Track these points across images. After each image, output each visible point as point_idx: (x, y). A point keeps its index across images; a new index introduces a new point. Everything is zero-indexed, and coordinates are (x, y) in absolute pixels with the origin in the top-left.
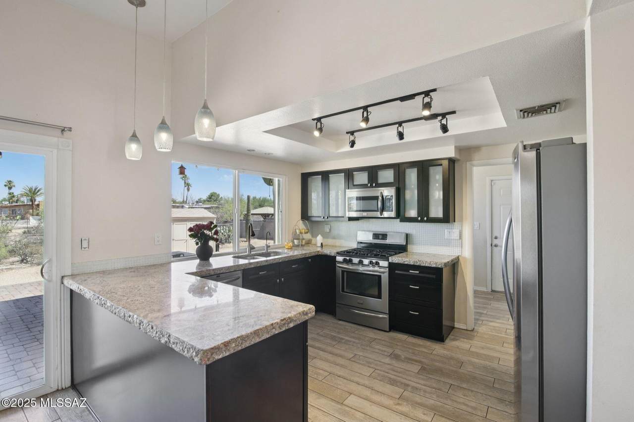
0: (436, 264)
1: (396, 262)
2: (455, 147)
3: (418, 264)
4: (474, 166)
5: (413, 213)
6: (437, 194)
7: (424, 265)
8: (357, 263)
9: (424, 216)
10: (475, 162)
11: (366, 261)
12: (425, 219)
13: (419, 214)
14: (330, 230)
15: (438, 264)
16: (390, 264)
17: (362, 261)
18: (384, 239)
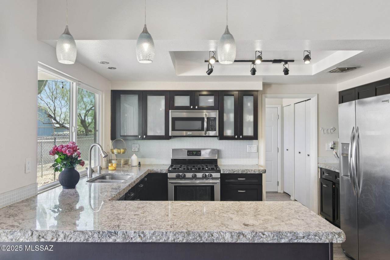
0: (259, 171)
1: (227, 173)
2: (263, 82)
3: (245, 173)
4: (266, 97)
5: (229, 132)
6: (249, 118)
7: (250, 173)
8: (191, 177)
9: (239, 135)
10: (268, 95)
11: (199, 175)
12: (241, 137)
13: (236, 133)
14: (139, 149)
15: (261, 171)
16: (221, 174)
17: (195, 175)
18: (198, 155)
